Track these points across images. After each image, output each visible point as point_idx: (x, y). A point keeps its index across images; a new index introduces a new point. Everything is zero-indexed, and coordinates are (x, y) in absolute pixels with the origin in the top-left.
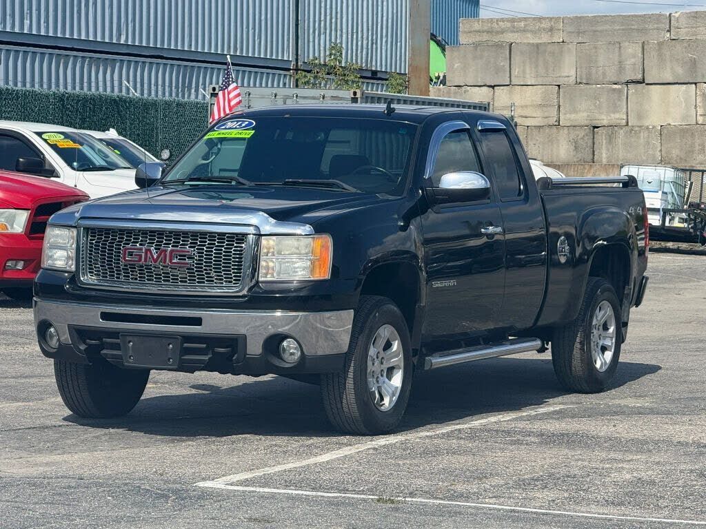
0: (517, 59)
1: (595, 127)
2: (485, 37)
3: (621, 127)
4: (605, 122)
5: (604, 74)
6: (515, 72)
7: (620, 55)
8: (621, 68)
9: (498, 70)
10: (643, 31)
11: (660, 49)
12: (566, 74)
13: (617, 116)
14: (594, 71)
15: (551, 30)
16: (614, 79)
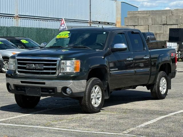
0: (139, 19)
1: (156, 34)
2: (133, 15)
3: (162, 34)
4: (158, 33)
5: (158, 22)
6: (139, 22)
7: (161, 19)
8: (162, 21)
9: (135, 22)
10: (166, 13)
11: (170, 17)
12: (150, 23)
13: (161, 31)
14: (156, 22)
15: (147, 13)
16: (160, 24)
